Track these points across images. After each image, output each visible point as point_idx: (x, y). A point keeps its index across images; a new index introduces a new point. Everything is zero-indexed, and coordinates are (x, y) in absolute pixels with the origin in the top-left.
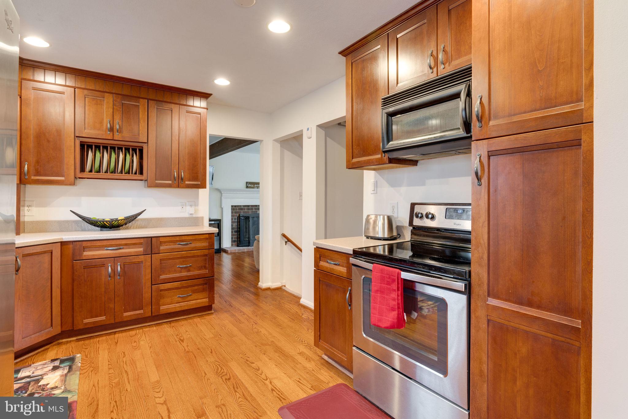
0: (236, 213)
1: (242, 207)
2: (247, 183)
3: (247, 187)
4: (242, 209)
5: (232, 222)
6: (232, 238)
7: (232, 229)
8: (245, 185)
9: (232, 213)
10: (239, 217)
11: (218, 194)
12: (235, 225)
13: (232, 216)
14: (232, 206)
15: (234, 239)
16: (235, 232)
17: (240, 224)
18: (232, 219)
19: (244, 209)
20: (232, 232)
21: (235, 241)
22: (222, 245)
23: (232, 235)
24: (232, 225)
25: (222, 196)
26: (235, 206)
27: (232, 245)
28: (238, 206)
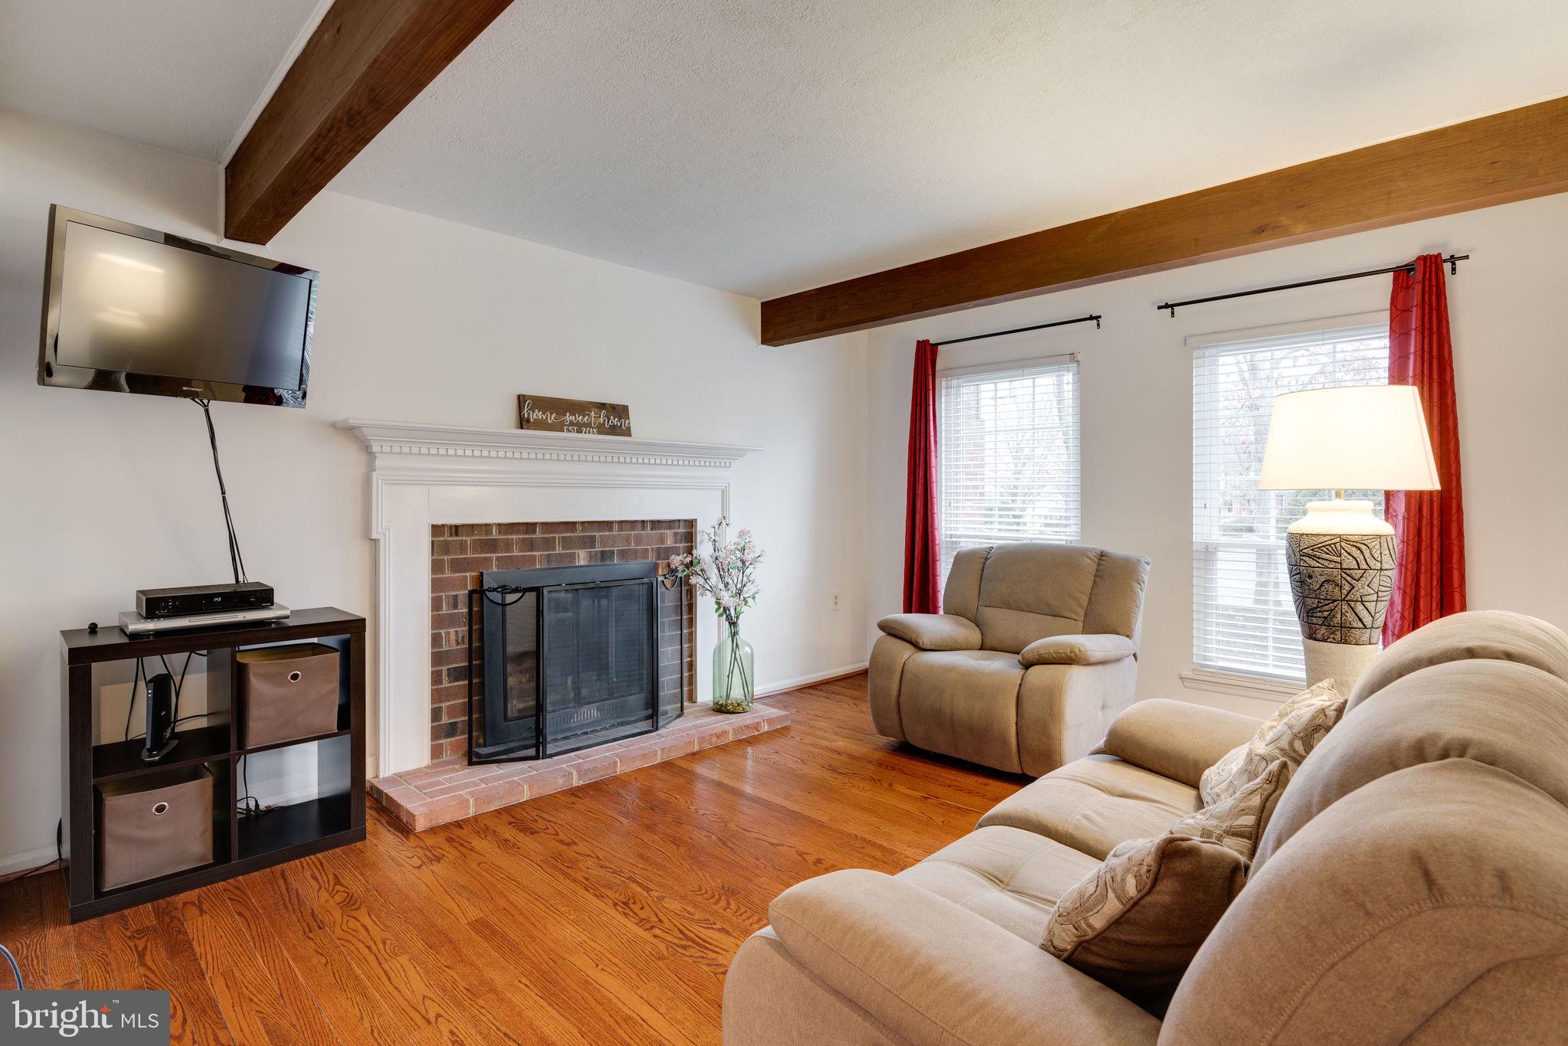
0: (457, 566)
1: (495, 534)
2: (521, 400)
3: (523, 423)
4: (492, 546)
5: (438, 622)
6: (436, 714)
7: (437, 658)
8: (509, 412)
9: (436, 566)
10: (478, 594)
11: (352, 459)
12: (455, 636)
13: (437, 585)
14: (437, 530)
15: (445, 720)
16: (455, 675)
17: (481, 631)
18: (436, 604)
19: (508, 546)
20: (436, 678)
21: (451, 730)
22: (369, 760)
23: (437, 695)
24: (436, 640)
25: (371, 467)
26: (456, 529)
27: (436, 752)
28: (471, 528)
